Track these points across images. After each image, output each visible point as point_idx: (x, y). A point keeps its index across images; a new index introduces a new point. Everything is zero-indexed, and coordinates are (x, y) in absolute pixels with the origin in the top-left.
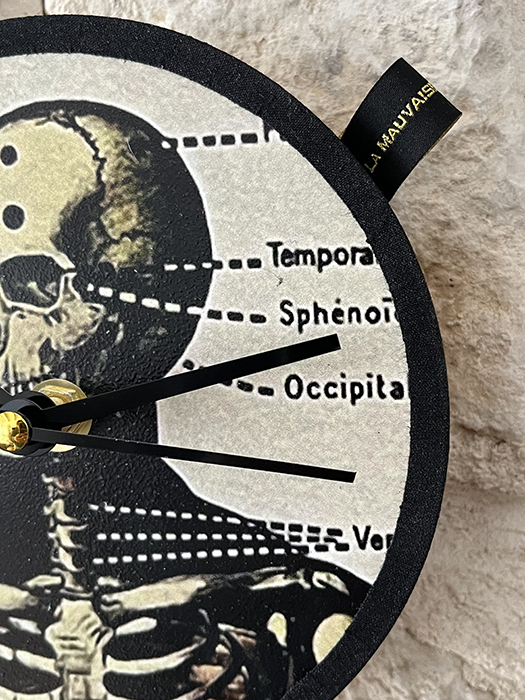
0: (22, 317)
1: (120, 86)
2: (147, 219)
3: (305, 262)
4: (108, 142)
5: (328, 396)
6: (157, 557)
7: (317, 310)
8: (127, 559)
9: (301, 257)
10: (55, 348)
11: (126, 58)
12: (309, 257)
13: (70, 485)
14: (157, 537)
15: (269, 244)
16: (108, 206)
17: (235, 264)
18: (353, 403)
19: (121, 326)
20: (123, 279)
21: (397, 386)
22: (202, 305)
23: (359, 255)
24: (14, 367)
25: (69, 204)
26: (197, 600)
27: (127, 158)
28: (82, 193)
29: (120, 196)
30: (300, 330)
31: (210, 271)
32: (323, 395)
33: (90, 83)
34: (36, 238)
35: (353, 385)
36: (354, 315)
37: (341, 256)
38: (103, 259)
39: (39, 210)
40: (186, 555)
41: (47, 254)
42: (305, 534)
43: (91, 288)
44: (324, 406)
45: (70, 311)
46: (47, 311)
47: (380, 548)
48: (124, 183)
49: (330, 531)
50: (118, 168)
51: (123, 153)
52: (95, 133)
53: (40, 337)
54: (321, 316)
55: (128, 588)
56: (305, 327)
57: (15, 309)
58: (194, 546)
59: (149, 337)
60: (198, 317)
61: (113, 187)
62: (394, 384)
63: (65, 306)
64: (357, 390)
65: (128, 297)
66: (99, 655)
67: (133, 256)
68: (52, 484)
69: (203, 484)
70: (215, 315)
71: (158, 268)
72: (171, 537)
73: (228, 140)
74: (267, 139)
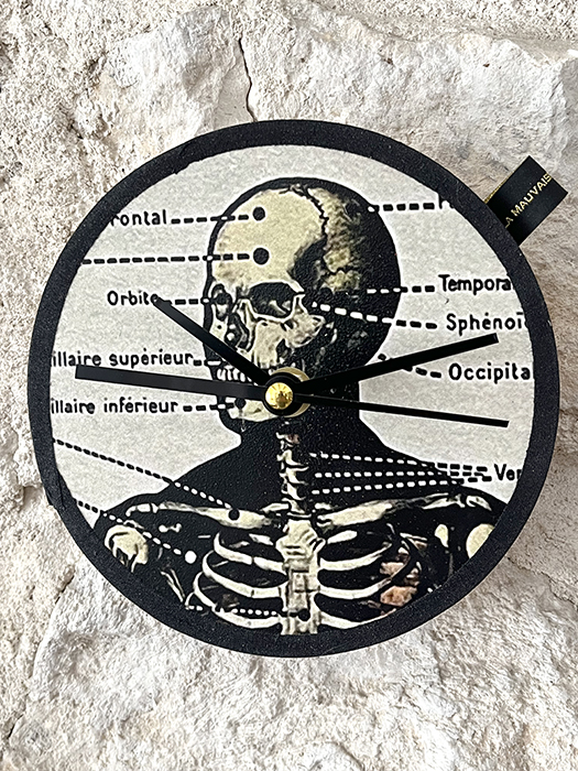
0: (265, 325)
1: (340, 169)
2: (356, 259)
3: (465, 288)
4: (330, 206)
5: (479, 378)
6: (357, 488)
7: (472, 320)
8: (337, 490)
9: (462, 285)
10: (288, 346)
11: (345, 150)
12: (467, 285)
13: (296, 440)
14: (357, 474)
15: (440, 276)
16: (329, 249)
17: (417, 289)
18: (496, 382)
19: (335, 331)
20: (338, 299)
21: (526, 371)
22: (392, 317)
23: (501, 284)
24: (258, 358)
25: (301, 248)
26: (386, 517)
27: (344, 217)
28: (311, 240)
29: (338, 243)
30: (461, 334)
31: (399, 293)
32: (475, 377)
33: (319, 166)
34: (277, 270)
35: (496, 370)
36: (497, 323)
37: (490, 285)
38: (324, 285)
39: (279, 251)
40: (379, 487)
41: (285, 282)
42: (461, 471)
43: (315, 305)
44: (476, 385)
45: (299, 321)
46: (283, 321)
47: (512, 479)
48: (341, 234)
49: (479, 468)
50: (337, 224)
51: (341, 214)
52: (321, 200)
53: (278, 339)
54: (475, 324)
55: (337, 511)
56: (463, 331)
57: (260, 319)
58: (384, 480)
59: (355, 338)
60: (390, 325)
61: (333, 237)
62: (523, 369)
63: (296, 317)
64: (498, 374)
65: (341, 311)
66: (315, 559)
67: (345, 284)
68: (284, 439)
69: (390, 438)
70: (401, 323)
71: (362, 292)
72: (368, 474)
73: (414, 207)
74: (441, 207)
